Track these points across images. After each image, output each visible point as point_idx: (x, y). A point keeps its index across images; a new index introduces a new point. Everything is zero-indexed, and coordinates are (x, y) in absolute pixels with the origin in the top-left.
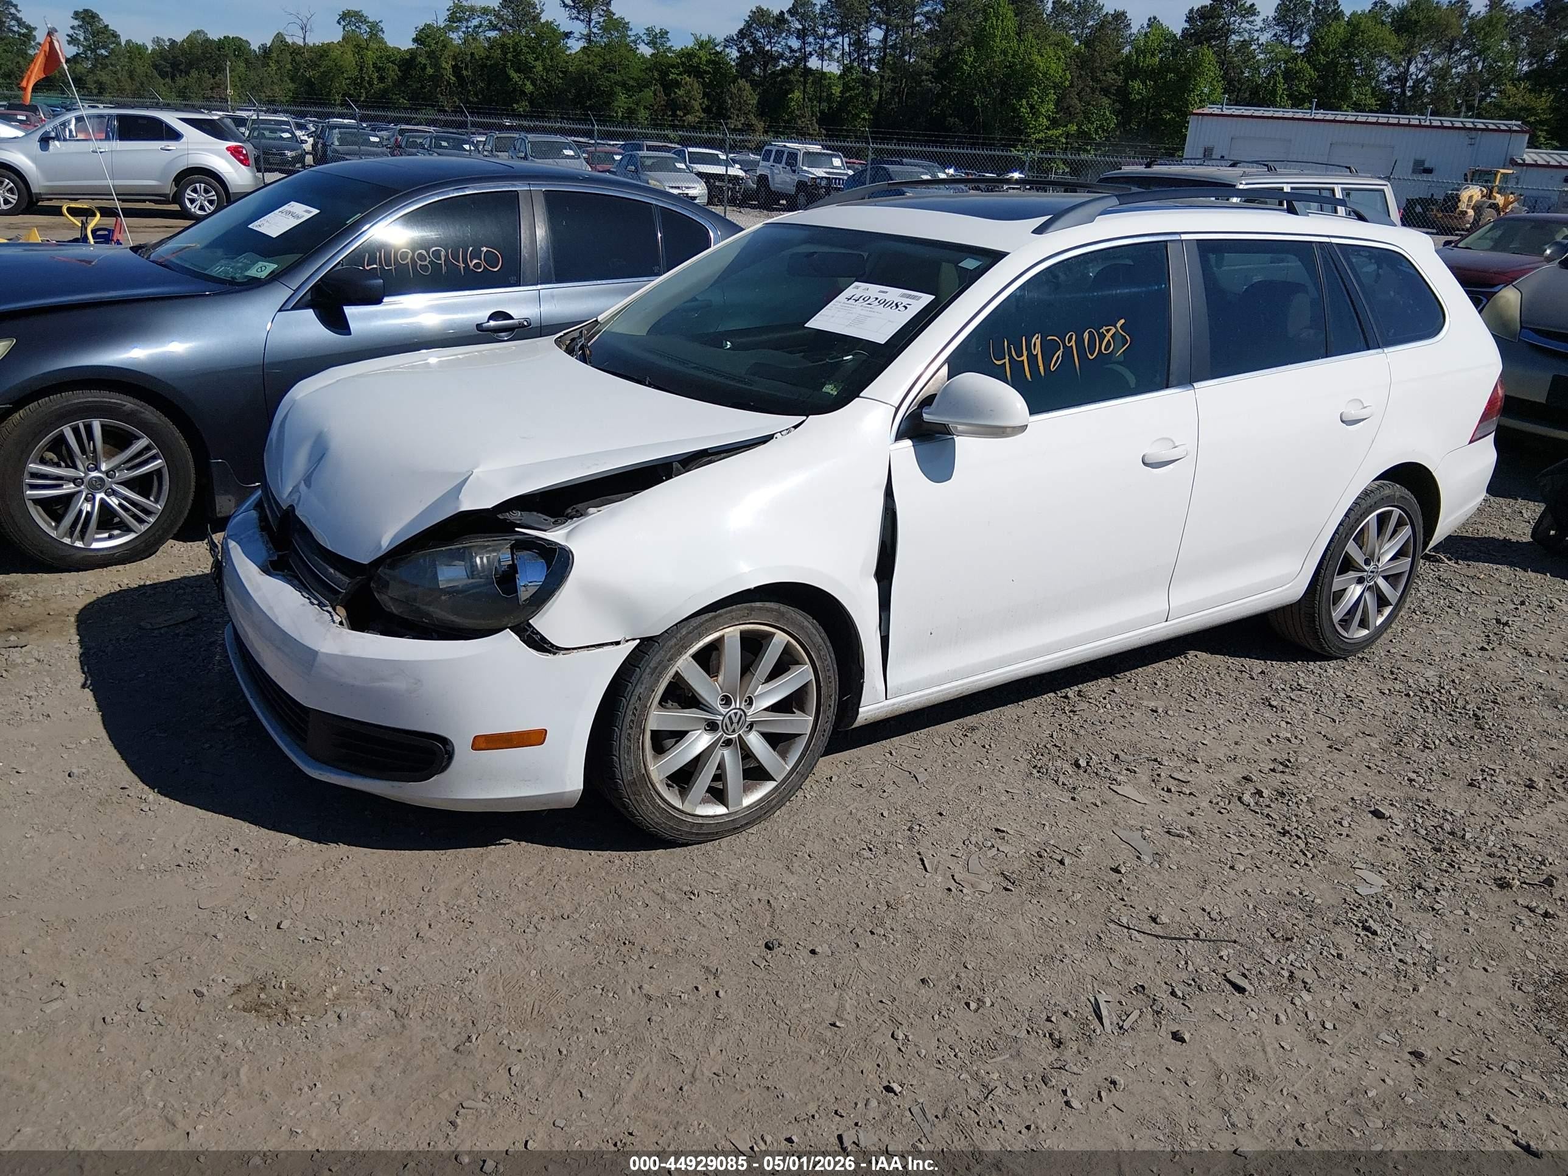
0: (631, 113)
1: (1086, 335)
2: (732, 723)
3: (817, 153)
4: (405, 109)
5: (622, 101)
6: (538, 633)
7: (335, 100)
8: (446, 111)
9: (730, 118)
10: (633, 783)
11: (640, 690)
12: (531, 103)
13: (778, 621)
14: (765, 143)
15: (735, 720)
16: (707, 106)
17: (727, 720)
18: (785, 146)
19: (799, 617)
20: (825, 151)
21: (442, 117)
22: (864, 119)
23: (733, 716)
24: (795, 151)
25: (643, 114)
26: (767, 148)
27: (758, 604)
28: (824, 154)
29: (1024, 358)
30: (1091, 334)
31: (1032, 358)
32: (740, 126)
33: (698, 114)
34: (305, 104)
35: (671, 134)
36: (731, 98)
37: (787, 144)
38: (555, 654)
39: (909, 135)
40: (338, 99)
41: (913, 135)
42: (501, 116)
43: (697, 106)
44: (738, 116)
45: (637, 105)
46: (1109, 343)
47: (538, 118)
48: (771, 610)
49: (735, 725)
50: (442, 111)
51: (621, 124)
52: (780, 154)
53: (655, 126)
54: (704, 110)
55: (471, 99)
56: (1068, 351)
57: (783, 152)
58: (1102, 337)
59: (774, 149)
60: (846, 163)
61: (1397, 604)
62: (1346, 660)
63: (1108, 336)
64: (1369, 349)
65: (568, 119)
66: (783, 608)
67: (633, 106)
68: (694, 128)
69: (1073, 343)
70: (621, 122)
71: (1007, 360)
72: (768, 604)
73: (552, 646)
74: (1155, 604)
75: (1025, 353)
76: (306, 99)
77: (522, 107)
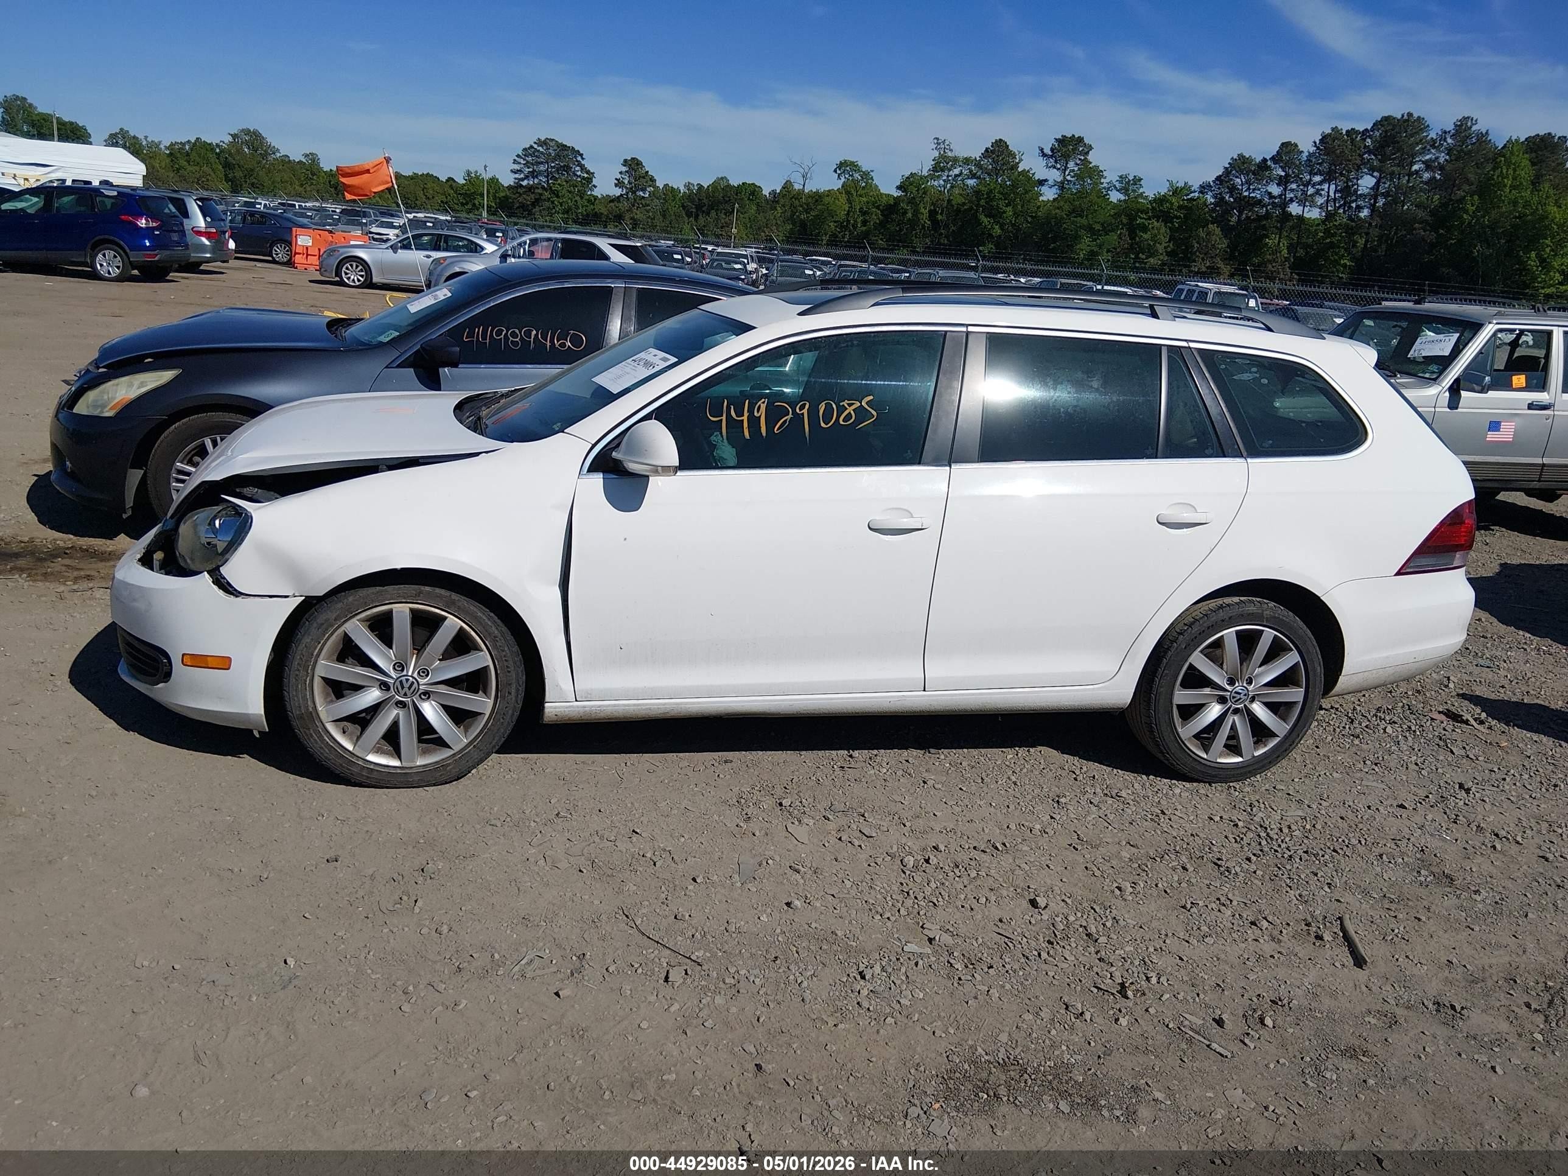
0: (1092, 256)
1: (822, 407)
2: (403, 688)
3: (1231, 293)
4: (883, 249)
5: (1085, 244)
6: (224, 578)
7: (822, 240)
8: (918, 252)
9: (1194, 261)
10: (301, 717)
11: (307, 640)
12: (997, 246)
13: (449, 608)
14: (1177, 283)
15: (407, 685)
16: (1173, 251)
17: (398, 683)
18: (1197, 285)
19: (472, 608)
20: (1241, 292)
21: (913, 258)
22: (1345, 266)
23: (404, 682)
24: (1206, 291)
25: (1104, 257)
26: (1179, 287)
27: (428, 589)
28: (1238, 294)
29: (745, 418)
30: (828, 407)
31: (754, 422)
32: (1204, 269)
33: (1161, 257)
34: (795, 243)
35: (1132, 277)
36: (1197, 243)
37: (1200, 284)
38: (237, 597)
39: (1395, 283)
40: (825, 238)
41: (1400, 283)
42: (967, 257)
43: (1160, 248)
44: (1203, 259)
45: (1100, 248)
46: (849, 415)
47: (1001, 259)
48: (440, 596)
49: (406, 689)
50: (914, 252)
51: (1081, 265)
52: (1191, 292)
53: (1118, 268)
54: (1168, 253)
55: (942, 241)
56: (798, 418)
57: (1194, 291)
58: (841, 410)
59: (1186, 288)
60: (1262, 303)
61: (1286, 737)
62: (1210, 785)
63: (850, 410)
64: (1224, 456)
65: (1030, 260)
66: (455, 596)
67: (1095, 249)
68: (1154, 270)
69: (805, 411)
70: (1082, 263)
71: (724, 418)
72: (438, 590)
73: (236, 590)
74: (907, 670)
75: (746, 414)
76: (797, 238)
77: (988, 248)
